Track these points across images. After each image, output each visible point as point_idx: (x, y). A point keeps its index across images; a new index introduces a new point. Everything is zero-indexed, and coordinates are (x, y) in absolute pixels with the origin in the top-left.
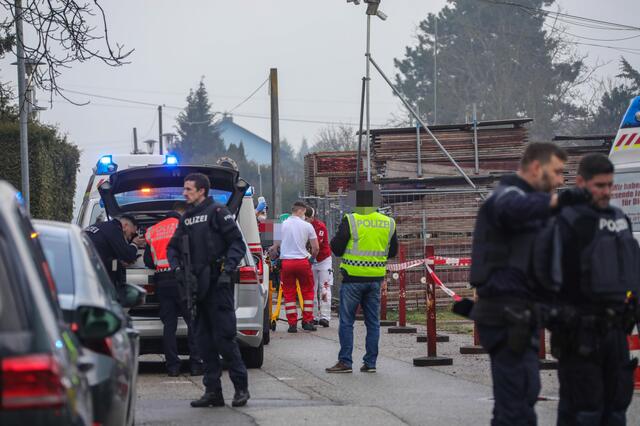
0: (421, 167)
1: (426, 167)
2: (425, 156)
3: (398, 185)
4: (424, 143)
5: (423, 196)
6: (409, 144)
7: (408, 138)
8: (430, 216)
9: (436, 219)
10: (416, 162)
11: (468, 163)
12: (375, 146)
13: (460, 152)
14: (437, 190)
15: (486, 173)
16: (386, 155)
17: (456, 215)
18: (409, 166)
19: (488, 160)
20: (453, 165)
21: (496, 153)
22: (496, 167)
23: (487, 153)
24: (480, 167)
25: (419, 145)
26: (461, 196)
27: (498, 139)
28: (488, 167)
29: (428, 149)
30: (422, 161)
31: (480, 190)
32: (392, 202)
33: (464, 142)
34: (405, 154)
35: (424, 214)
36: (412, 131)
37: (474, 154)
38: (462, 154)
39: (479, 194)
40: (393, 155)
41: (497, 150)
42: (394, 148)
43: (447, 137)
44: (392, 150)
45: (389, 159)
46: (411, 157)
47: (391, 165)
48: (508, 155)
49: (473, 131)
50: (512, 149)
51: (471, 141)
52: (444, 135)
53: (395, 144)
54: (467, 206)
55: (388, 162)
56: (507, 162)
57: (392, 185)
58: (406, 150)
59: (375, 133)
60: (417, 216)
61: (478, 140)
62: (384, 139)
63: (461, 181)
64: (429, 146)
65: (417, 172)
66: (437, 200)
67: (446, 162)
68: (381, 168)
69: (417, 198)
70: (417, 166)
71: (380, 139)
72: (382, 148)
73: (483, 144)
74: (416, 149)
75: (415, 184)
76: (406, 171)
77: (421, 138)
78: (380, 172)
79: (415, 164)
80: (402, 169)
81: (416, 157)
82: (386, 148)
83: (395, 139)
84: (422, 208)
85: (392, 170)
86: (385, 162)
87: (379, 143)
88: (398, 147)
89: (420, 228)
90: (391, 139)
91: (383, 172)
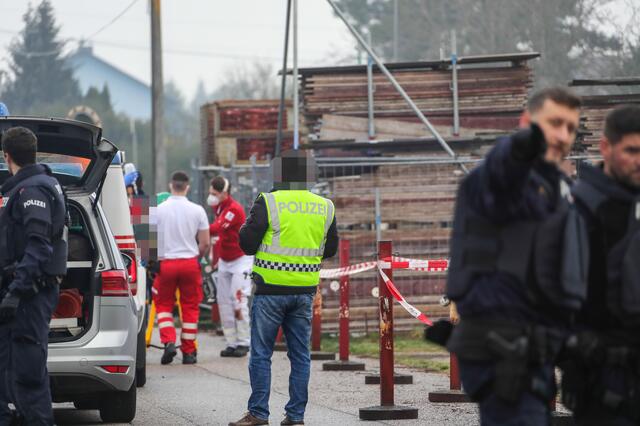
0: (374, 124)
1: (382, 124)
2: (380, 108)
3: (339, 151)
4: (379, 89)
5: (376, 168)
6: (356, 89)
7: (354, 81)
8: (386, 196)
9: (395, 201)
10: (366, 116)
11: (443, 118)
12: (306, 92)
13: (431, 102)
14: (397, 158)
15: (469, 134)
16: (322, 106)
17: (425, 195)
18: (357, 123)
19: (472, 114)
20: (420, 121)
21: (483, 104)
22: (484, 125)
23: (472, 105)
24: (462, 124)
25: (371, 91)
26: (433, 168)
27: (489, 83)
28: (472, 125)
29: (384, 98)
30: (377, 116)
31: (461, 160)
32: (330, 175)
33: (438, 87)
34: (350, 105)
35: (378, 195)
36: (360, 71)
37: (452, 105)
38: (435, 105)
39: (459, 165)
40: (332, 106)
41: (487, 99)
42: (333, 95)
43: (413, 80)
44: (331, 99)
45: (327, 111)
46: (360, 109)
47: (329, 121)
48: (500, 107)
49: (451, 71)
50: (510, 98)
51: (448, 87)
52: (409, 78)
53: (336, 90)
54: (440, 183)
55: (325, 116)
56: (501, 118)
57: (331, 151)
58: (352, 99)
59: (306, 73)
60: (367, 197)
61: (460, 86)
62: (319, 83)
63: (433, 146)
64: (385, 93)
65: (367, 131)
66: (396, 173)
67: (409, 117)
68: (314, 125)
69: (368, 170)
70: (368, 123)
71: (312, 82)
72: (316, 96)
73: (466, 91)
74: (367, 97)
75: (364, 149)
76: (352, 130)
77: (374, 81)
78: (313, 132)
79: (364, 120)
80: (345, 127)
81: (367, 109)
82: (322, 95)
83: (335, 82)
84: (375, 185)
85: (330, 128)
86: (321, 117)
87: (312, 88)
88: (340, 94)
89: (372, 215)
90: (329, 82)
91: (318, 131)
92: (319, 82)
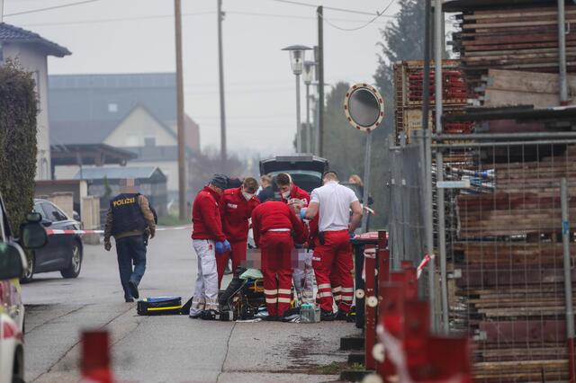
0: (567, 82)
3: (511, 122)
5: (560, 150)
6: (541, 30)
10: (556, 70)
16: (488, 56)
18: (541, 81)
25: (563, 33)
34: (531, 54)
35: (565, 189)
36: (547, 2)
40: (504, 56)
44: (501, 46)
45: (495, 64)
46: (545, 59)
47: (499, 78)
53: (509, 31)
55: (492, 72)
57: (501, 123)
58: (533, 45)
59: (465, 7)
60: (548, 193)
65: (558, 93)
68: (476, 85)
70: (558, 81)
71: (474, 22)
72: (478, 42)
74: (557, 41)
76: (534, 92)
77: (567, 17)
78: (475, 96)
79: (553, 76)
80: (524, 88)
81: (557, 60)
82: (487, 41)
83: (507, 20)
84: (561, 175)
85: (500, 89)
86: (486, 72)
87: (473, 31)
88: (516, 39)
89: (555, 220)
90: (499, 21)
91: (482, 94)
92: (484, 21)
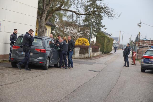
7: (143, 41)
15: (151, 46)
18: (143, 44)
20: (147, 44)
35: (143, 50)
38: (149, 43)
42: (141, 42)
49: (150, 41)
63: (148, 46)
64: (145, 42)
66: (145, 48)
69: (142, 48)
73: (151, 43)
75: (143, 46)
78: (139, 44)
85: (141, 44)
